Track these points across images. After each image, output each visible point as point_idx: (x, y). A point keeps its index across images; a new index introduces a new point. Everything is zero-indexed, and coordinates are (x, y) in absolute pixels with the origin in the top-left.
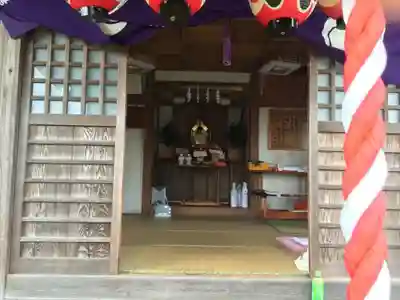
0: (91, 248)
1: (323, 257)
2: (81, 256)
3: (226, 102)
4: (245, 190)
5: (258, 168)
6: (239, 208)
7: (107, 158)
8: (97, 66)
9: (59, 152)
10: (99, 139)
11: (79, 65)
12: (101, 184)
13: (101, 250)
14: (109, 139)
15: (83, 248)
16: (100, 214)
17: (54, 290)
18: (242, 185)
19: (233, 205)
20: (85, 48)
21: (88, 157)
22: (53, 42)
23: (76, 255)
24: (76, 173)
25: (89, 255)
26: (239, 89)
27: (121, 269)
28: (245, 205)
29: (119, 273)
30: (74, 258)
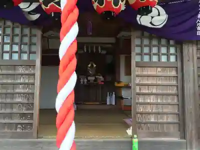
0: (23, 126)
1: (139, 129)
2: (18, 130)
3: (104, 52)
4: (114, 96)
5: (119, 85)
6: (111, 105)
7: (31, 81)
8: (26, 35)
9: (7, 78)
10: (27, 72)
11: (17, 35)
12: (29, 94)
13: (28, 127)
14: (32, 72)
15: (19, 126)
16: (28, 109)
17: (5, 147)
18: (112, 94)
19: (108, 103)
20: (20, 27)
21: (22, 81)
22: (5, 24)
23: (16, 130)
24: (16, 88)
25: (22, 130)
26: (110, 46)
27: (39, 136)
28: (114, 103)
29: (38, 138)
30: (15, 131)
